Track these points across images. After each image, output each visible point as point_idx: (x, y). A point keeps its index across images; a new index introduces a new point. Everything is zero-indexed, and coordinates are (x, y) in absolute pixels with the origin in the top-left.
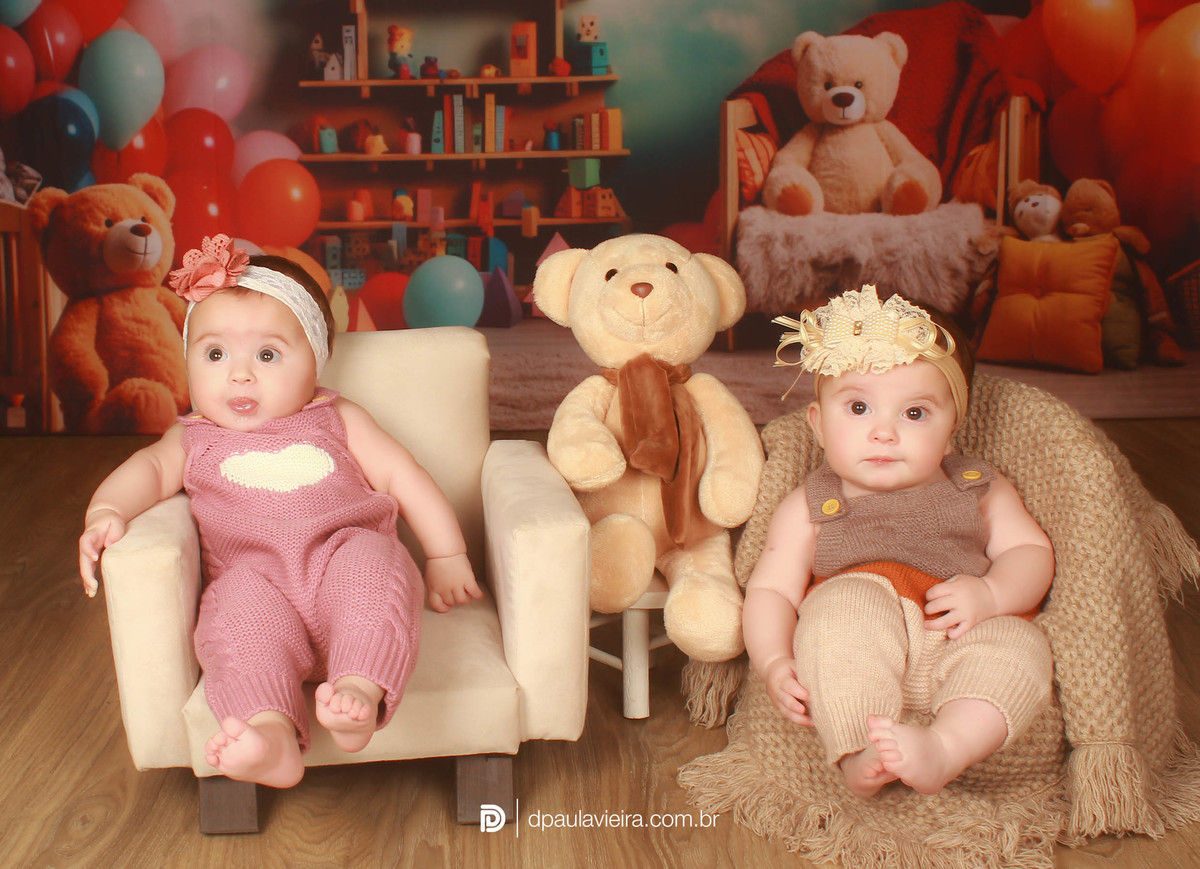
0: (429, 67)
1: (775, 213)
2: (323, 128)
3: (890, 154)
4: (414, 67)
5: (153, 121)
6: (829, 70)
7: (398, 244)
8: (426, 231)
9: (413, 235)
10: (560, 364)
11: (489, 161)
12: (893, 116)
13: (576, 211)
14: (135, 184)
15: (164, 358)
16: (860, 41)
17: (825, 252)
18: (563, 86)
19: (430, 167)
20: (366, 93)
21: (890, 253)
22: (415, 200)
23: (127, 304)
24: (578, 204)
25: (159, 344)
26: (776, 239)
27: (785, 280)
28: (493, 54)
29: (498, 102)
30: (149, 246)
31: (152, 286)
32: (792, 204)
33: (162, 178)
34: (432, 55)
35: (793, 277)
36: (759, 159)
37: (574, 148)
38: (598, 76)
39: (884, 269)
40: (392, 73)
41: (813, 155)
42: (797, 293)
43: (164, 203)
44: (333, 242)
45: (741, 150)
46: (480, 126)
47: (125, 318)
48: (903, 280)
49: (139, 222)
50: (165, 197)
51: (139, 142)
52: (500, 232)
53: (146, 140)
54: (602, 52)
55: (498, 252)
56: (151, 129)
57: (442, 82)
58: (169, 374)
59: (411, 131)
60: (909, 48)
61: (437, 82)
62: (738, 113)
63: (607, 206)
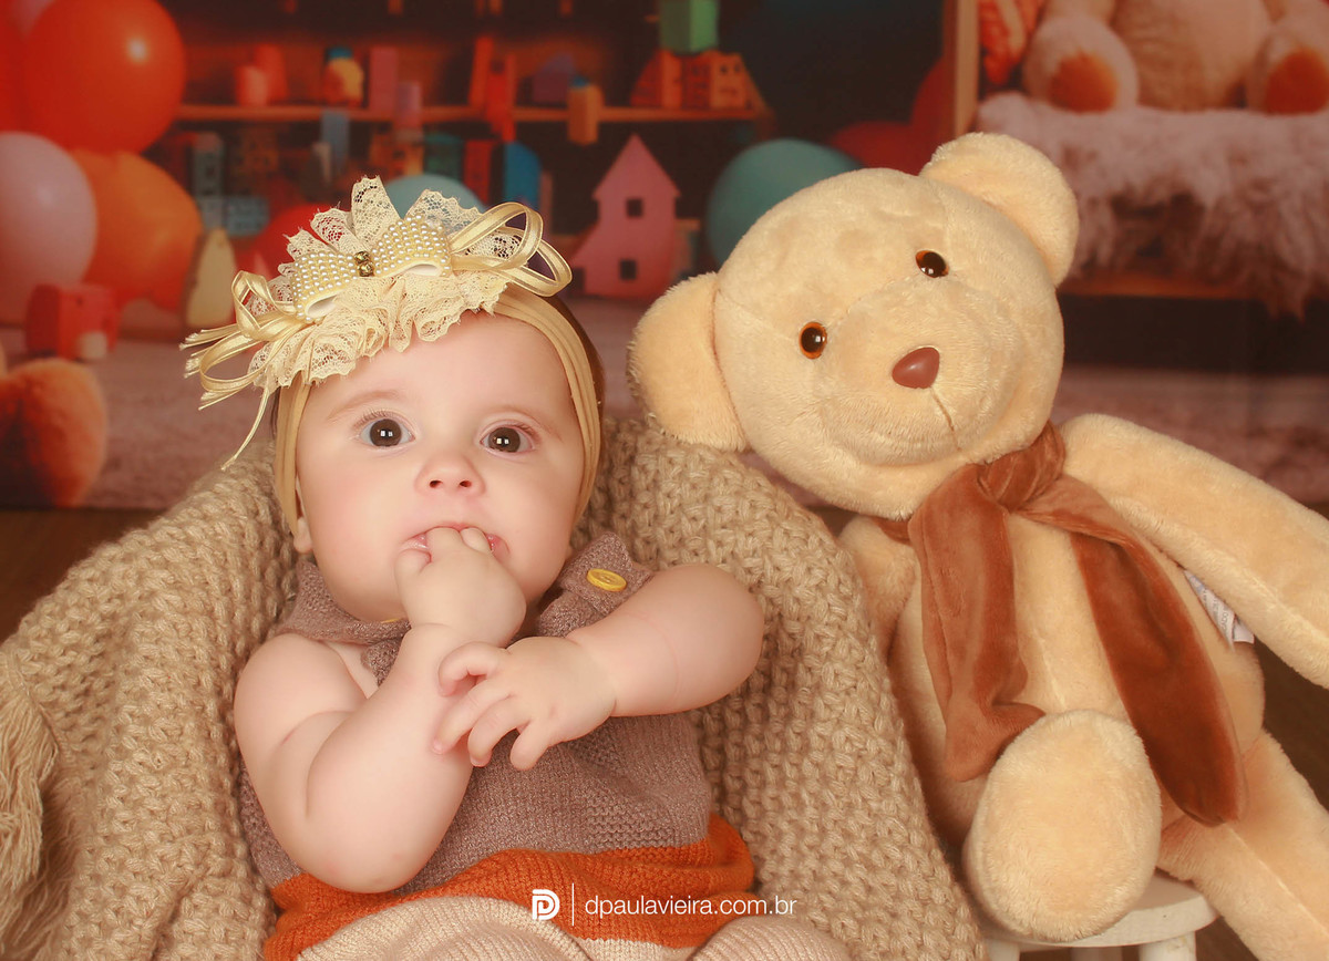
1: (1045, 109)
7: (333, 150)
8: (385, 127)
9: (361, 132)
13: (671, 95)
17: (1139, 181)
19: (395, 13)
21: (1260, 185)
22: (365, 65)
24: (675, 82)
32: (1078, 89)
39: (1248, 216)
44: (208, 145)
48: (1283, 237)
52: (529, 134)
55: (522, 169)
63: (730, 88)
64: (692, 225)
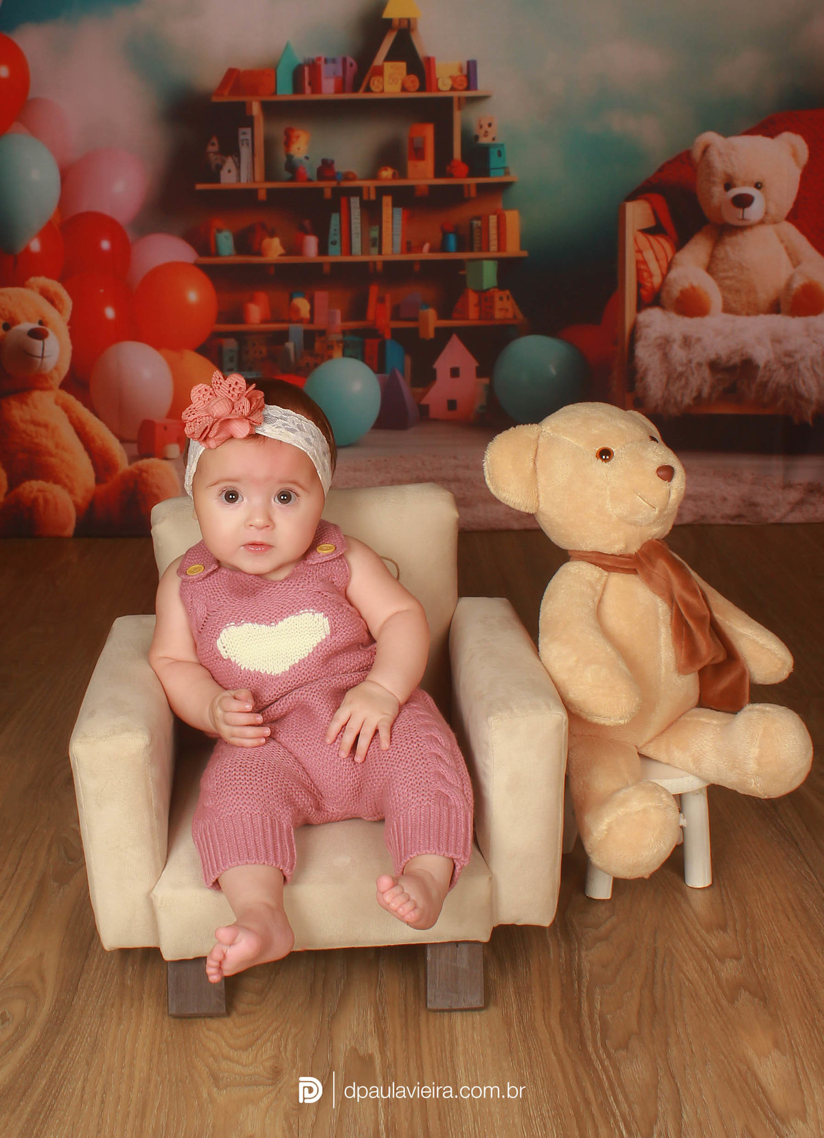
0: (326, 169)
1: (673, 315)
2: (220, 231)
3: (789, 255)
4: (311, 169)
5: (50, 224)
6: (730, 172)
7: (295, 346)
8: (322, 333)
9: (310, 337)
10: (457, 466)
11: (387, 264)
12: (794, 217)
13: (473, 313)
14: (32, 288)
15: (63, 461)
16: (760, 141)
17: (723, 353)
18: (459, 189)
19: (327, 269)
20: (262, 195)
21: (789, 354)
22: (311, 301)
23: (25, 407)
24: (475, 306)
25: (57, 446)
26: (674, 341)
27: (683, 382)
28: (390, 155)
29: (395, 205)
30: (46, 348)
31: (50, 389)
32: (691, 305)
33: (59, 281)
34: (329, 156)
35: (691, 378)
36: (657, 260)
37: (471, 250)
38: (495, 177)
39: (782, 370)
40: (288, 175)
41: (712, 257)
42: (694, 394)
43: (61, 306)
44: (230, 345)
45: (639, 251)
46: (377, 227)
47: (22, 420)
48: (801, 381)
49: (37, 326)
50: (61, 301)
51: (35, 246)
52: (397, 334)
53: (43, 244)
54: (500, 154)
55: (395, 354)
56: (47, 233)
57: (338, 184)
58: (68, 476)
59: (308, 233)
60: (810, 148)
61: (334, 184)
62: (637, 215)
63: (505, 308)
64: (486, 381)
